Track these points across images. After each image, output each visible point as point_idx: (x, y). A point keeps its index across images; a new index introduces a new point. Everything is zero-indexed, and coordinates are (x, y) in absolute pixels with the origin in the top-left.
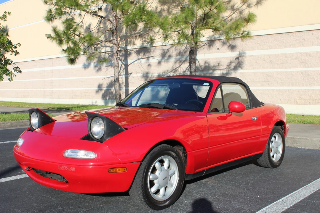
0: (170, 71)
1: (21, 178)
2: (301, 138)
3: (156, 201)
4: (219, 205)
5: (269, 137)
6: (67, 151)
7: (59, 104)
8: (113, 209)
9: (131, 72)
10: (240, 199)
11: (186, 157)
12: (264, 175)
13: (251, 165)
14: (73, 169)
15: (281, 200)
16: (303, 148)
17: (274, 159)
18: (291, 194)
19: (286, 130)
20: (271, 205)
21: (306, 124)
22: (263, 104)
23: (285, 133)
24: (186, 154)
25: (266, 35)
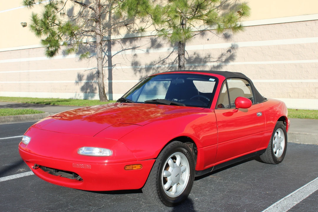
0: (158, 62)
1: (21, 176)
2: (300, 134)
3: (169, 198)
4: (230, 201)
5: (272, 133)
6: (81, 148)
7: (36, 98)
8: (125, 207)
9: (115, 64)
10: (249, 195)
11: (196, 154)
12: (268, 171)
13: (253, 161)
14: (88, 166)
15: (290, 195)
16: (302, 143)
17: (276, 155)
18: (298, 190)
19: (287, 125)
20: (281, 200)
21: (302, 119)
22: (266, 99)
23: (287, 128)
24: (197, 151)
25: (258, 25)
